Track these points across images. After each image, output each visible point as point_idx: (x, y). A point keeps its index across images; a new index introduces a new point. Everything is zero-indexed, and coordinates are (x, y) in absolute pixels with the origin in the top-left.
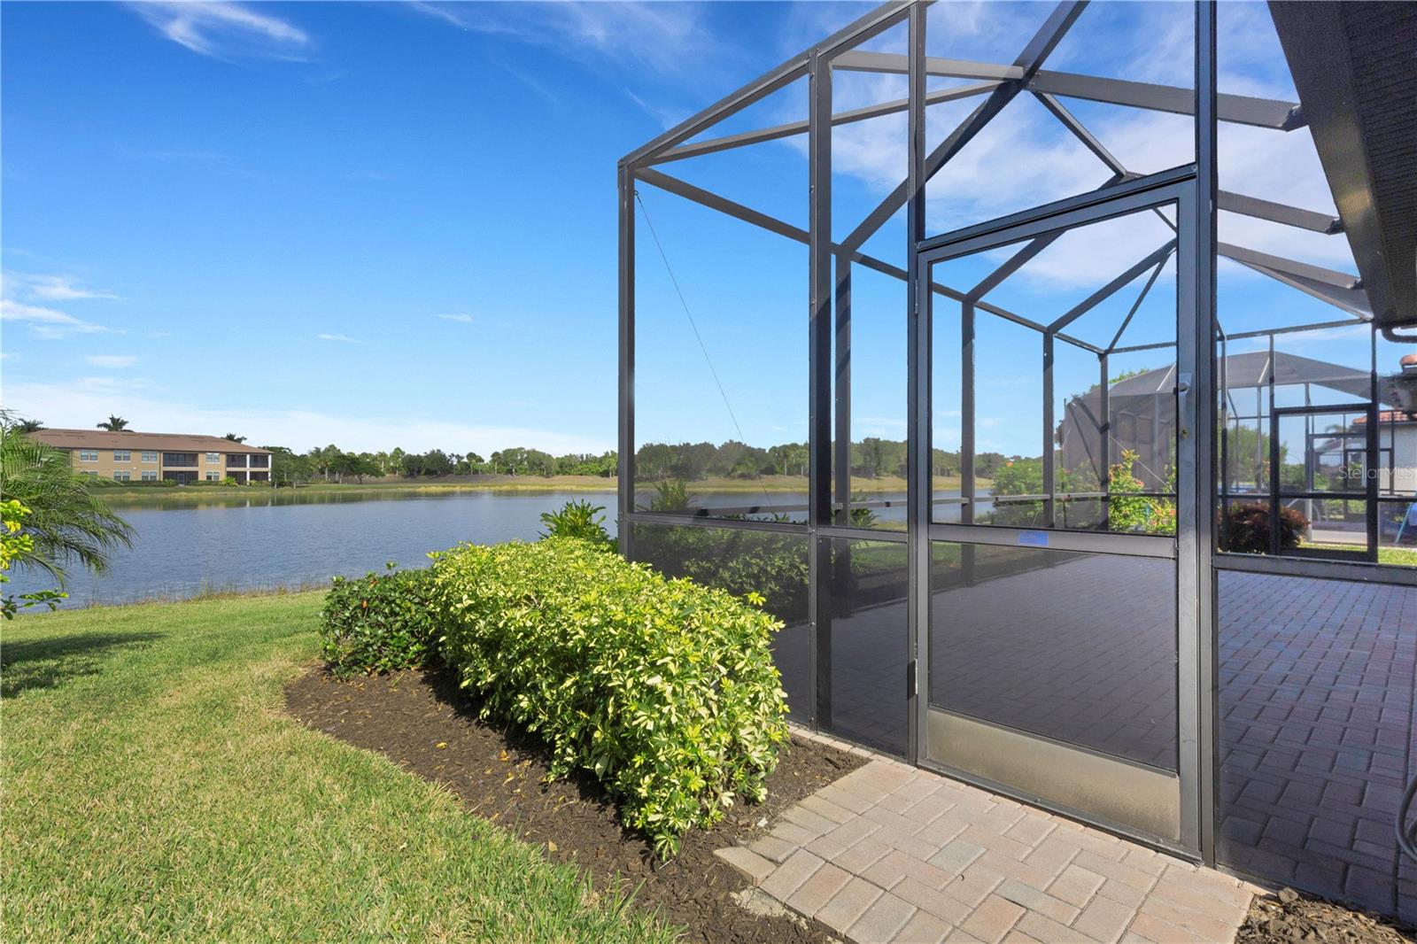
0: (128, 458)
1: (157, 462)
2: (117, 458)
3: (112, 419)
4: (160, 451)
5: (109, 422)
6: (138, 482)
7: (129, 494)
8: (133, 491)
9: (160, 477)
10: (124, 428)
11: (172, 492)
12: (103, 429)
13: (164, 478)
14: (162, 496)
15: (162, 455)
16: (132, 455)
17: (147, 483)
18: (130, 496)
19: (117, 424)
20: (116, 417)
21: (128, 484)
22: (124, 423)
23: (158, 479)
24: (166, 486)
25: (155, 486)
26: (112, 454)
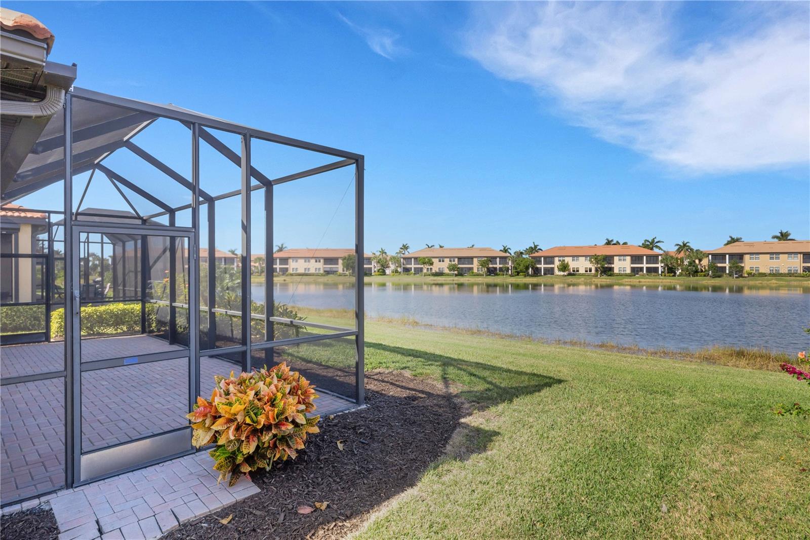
0: (778, 258)
1: (799, 260)
2: (772, 258)
3: (781, 233)
4: (800, 253)
5: (779, 235)
6: (785, 274)
7: (774, 281)
8: (776, 279)
9: (800, 271)
10: (789, 238)
11: (807, 281)
12: (776, 240)
13: (803, 271)
14: (795, 283)
15: (802, 255)
16: (781, 256)
17: (790, 274)
18: (774, 282)
19: (784, 236)
20: (784, 231)
21: (776, 275)
22: (789, 235)
23: (799, 272)
24: (803, 277)
25: (796, 276)
26: (769, 255)
